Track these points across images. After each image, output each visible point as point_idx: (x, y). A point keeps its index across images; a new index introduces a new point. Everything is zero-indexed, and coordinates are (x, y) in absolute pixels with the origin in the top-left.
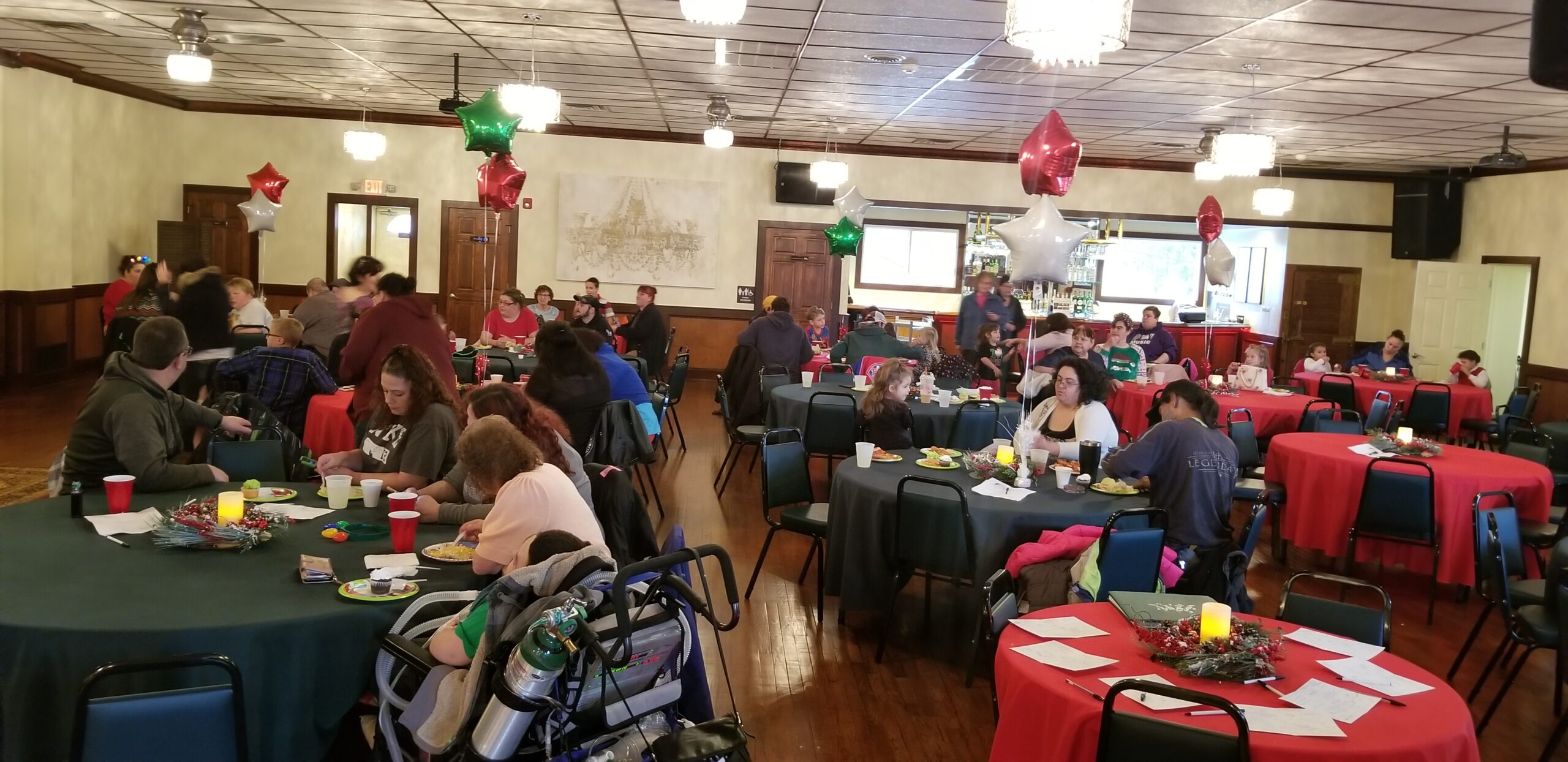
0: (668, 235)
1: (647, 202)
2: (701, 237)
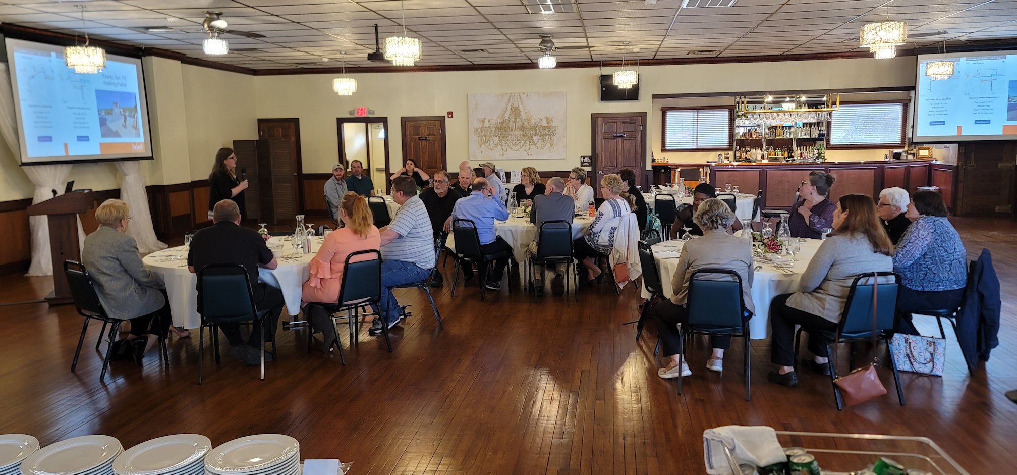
0: (535, 128)
2: (556, 127)
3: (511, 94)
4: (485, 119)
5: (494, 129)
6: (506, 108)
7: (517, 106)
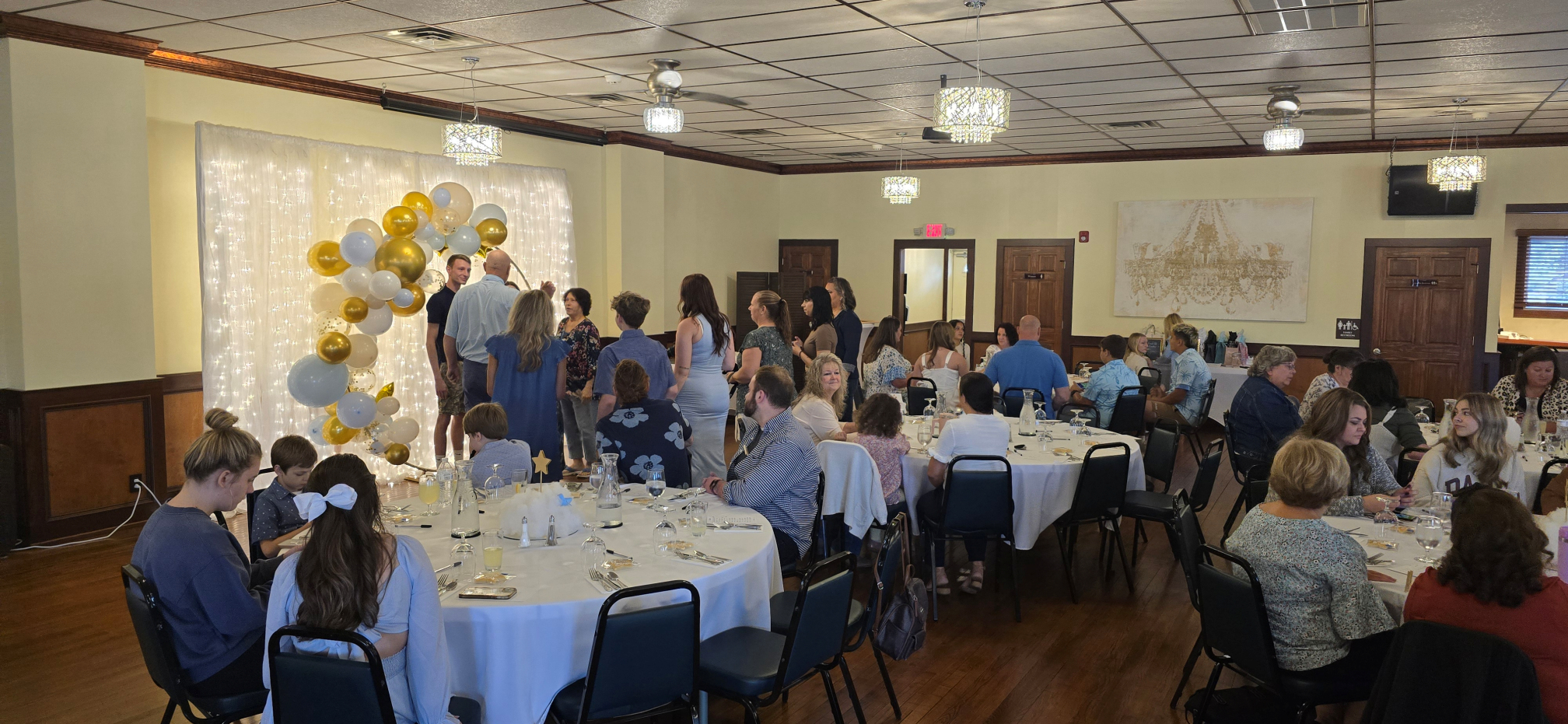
0: (1245, 263)
1: (1218, 226)
2: (1287, 262)
3: (1201, 201)
4: (1147, 244)
5: (1164, 263)
6: (1190, 226)
7: (1212, 223)
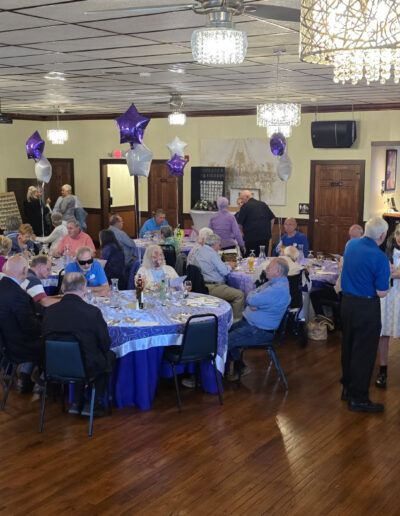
0: (257, 173)
1: (245, 153)
3: (237, 140)
6: (233, 153)
7: (242, 152)
